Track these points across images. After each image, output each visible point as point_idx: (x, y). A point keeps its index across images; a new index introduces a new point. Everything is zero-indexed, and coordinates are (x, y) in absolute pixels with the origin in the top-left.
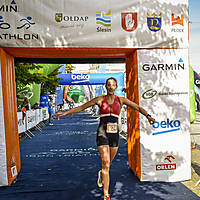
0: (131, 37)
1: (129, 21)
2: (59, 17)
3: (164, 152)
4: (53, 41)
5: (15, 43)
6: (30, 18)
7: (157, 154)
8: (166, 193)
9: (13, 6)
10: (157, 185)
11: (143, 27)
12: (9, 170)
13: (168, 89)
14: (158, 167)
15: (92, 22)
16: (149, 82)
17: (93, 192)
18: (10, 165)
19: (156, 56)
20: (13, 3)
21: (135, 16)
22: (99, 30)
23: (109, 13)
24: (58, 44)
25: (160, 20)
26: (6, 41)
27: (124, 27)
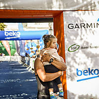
3: (85, 94)
13: (87, 43)
19: (77, 16)
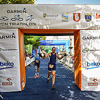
0: (78, 24)
1: (76, 17)
2: (45, 15)
4: (43, 26)
5: (25, 27)
6: (32, 16)
7: (90, 78)
8: (95, 96)
10: (90, 93)
11: (83, 20)
12: (21, 84)
14: (89, 84)
15: (60, 17)
16: (86, 45)
17: (61, 95)
18: (21, 82)
20: (25, 9)
22: (63, 21)
23: (67, 13)
24: (45, 27)
25: (91, 16)
26: (21, 26)
27: (74, 19)
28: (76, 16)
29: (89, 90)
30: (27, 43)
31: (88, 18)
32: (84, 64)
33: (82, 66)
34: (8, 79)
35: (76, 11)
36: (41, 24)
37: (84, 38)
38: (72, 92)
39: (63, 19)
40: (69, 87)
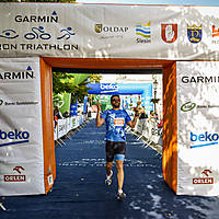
0: (172, 49)
1: (169, 32)
2: (99, 28)
4: (94, 51)
5: (54, 54)
6: (70, 29)
7: (196, 168)
9: (54, 17)
10: (196, 199)
11: (183, 38)
12: (45, 179)
14: (195, 181)
15: (132, 33)
17: (131, 204)
18: (46, 175)
20: (54, 13)
21: (175, 27)
22: (139, 41)
23: (149, 24)
24: (99, 55)
25: (200, 31)
26: (46, 51)
27: (164, 38)
28: (169, 30)
29: (194, 194)
30: (58, 88)
31: (194, 35)
32: (184, 138)
33: (179, 141)
34: (17, 169)
35: (167, 19)
36: (91, 47)
37: (186, 80)
38: (156, 198)
39: (140, 37)
40: (149, 187)
